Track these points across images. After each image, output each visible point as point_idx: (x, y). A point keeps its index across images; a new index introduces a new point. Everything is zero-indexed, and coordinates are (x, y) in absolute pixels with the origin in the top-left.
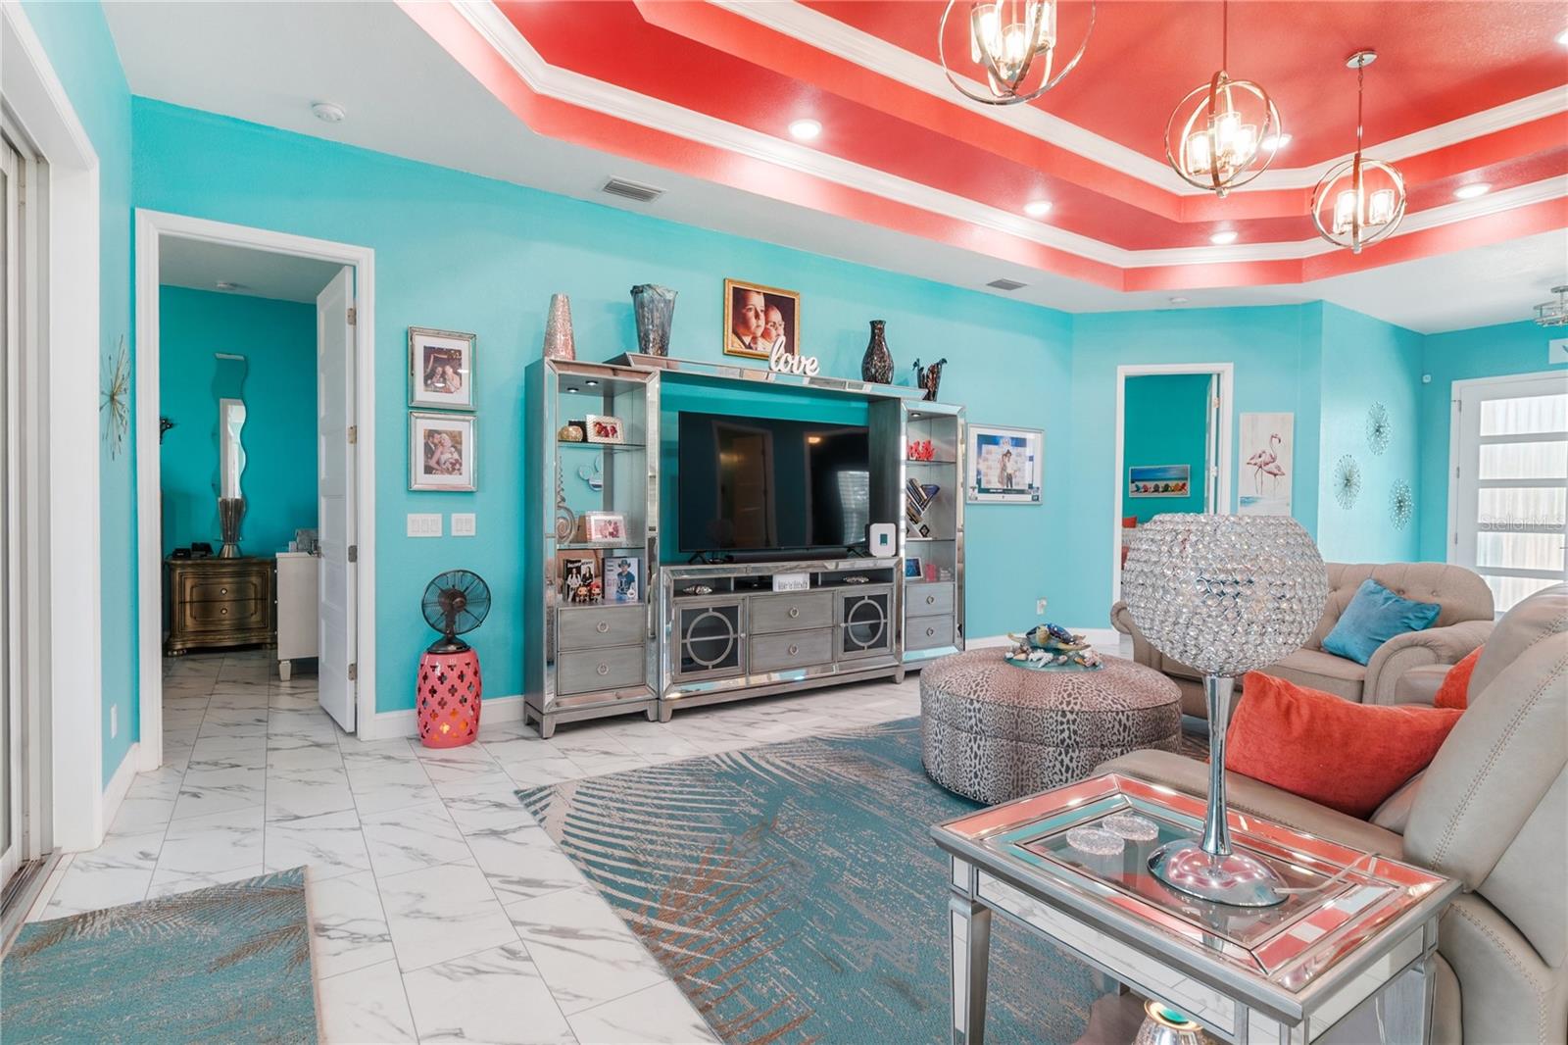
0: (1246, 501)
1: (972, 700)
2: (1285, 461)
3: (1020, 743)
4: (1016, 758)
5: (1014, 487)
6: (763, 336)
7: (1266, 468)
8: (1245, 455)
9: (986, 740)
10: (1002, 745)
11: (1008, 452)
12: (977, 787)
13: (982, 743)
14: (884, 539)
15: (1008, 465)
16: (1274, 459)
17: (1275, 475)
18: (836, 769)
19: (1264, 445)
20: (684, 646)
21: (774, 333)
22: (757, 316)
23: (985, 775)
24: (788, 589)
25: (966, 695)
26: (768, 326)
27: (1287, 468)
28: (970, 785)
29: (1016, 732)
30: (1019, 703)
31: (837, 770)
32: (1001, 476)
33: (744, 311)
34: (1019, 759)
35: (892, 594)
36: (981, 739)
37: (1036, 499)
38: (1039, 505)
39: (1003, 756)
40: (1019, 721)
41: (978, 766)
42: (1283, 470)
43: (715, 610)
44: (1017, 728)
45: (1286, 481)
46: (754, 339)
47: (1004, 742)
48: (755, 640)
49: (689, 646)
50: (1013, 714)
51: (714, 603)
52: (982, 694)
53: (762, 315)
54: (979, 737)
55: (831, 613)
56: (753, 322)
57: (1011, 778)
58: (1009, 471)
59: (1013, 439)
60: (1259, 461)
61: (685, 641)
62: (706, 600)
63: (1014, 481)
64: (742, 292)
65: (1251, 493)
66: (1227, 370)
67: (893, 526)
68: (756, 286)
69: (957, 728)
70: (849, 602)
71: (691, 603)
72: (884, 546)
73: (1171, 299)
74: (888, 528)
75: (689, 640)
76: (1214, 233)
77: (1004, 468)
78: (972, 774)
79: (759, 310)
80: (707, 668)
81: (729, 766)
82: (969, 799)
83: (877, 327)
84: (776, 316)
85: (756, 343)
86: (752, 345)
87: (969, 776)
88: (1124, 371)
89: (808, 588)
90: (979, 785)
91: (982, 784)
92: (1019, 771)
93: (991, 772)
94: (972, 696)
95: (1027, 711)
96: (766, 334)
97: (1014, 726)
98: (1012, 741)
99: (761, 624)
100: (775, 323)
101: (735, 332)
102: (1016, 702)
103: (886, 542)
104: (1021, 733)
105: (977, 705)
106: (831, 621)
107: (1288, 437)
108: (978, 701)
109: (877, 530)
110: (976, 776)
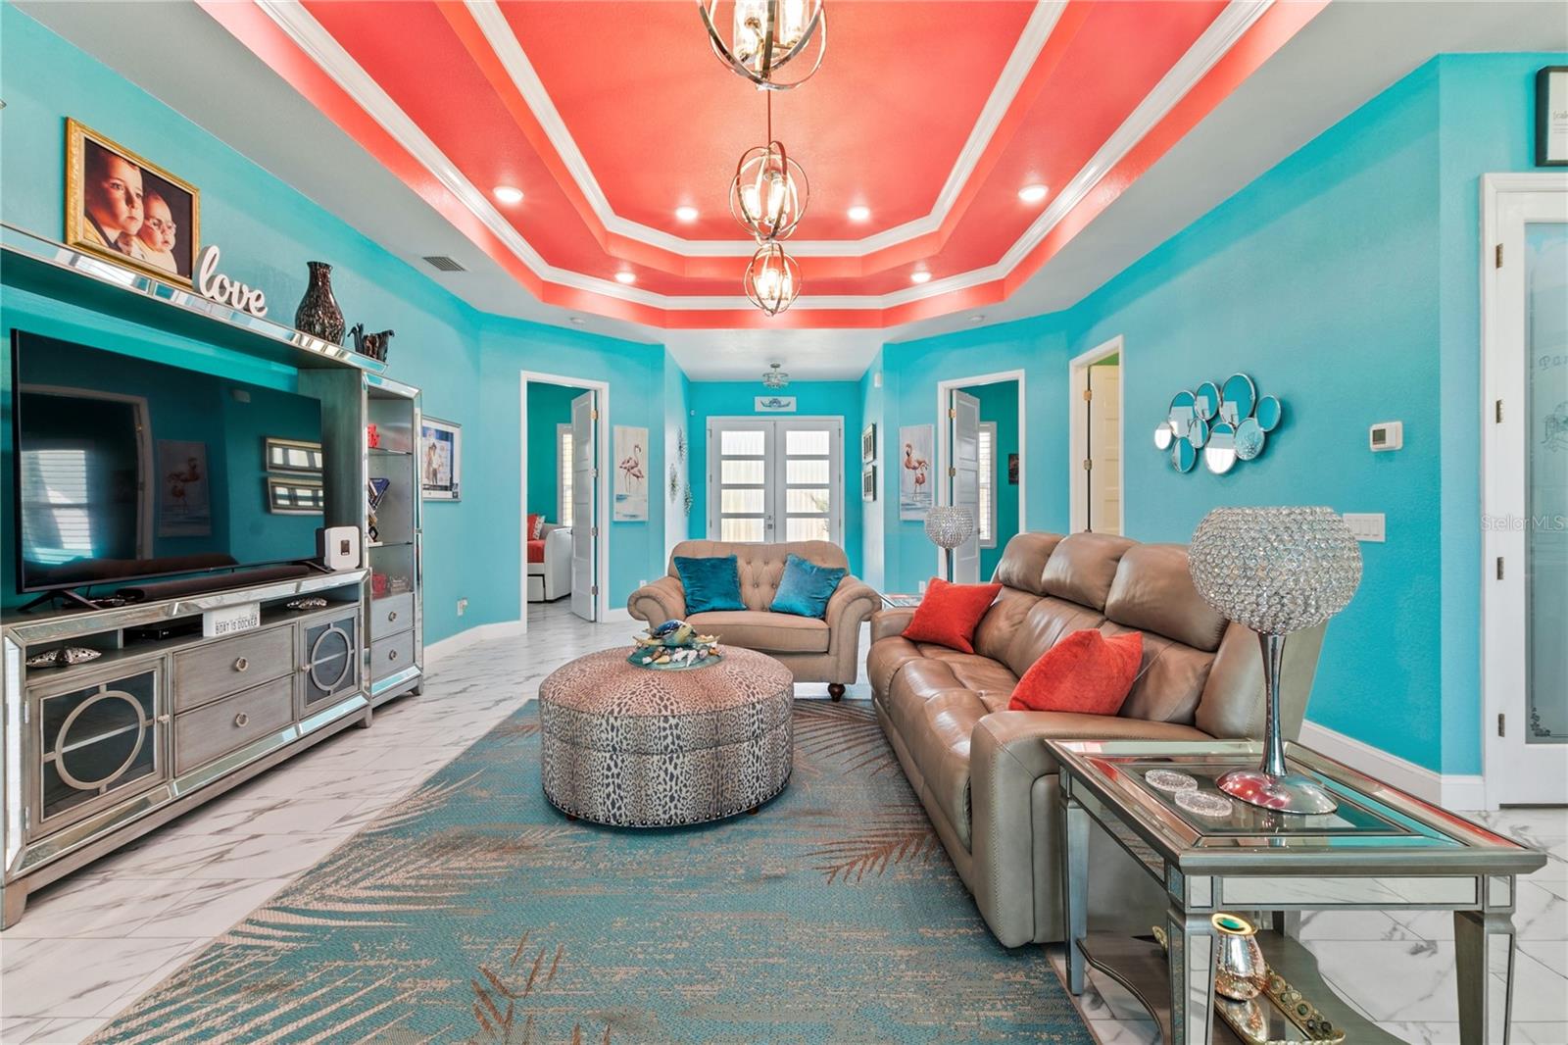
0: (620, 498)
1: (666, 717)
2: (644, 467)
3: (720, 748)
4: (716, 764)
5: (439, 483)
6: (139, 235)
7: (632, 471)
8: (618, 462)
9: (684, 756)
10: (703, 756)
11: (434, 445)
12: (673, 812)
13: (679, 762)
14: (345, 548)
15: (433, 458)
16: (637, 465)
17: (638, 477)
18: (454, 864)
19: (630, 454)
20: (50, 767)
21: (158, 236)
22: (129, 201)
23: (683, 795)
24: (230, 631)
25: (656, 713)
26: (150, 223)
27: (645, 473)
28: (665, 812)
29: (716, 738)
30: (716, 706)
31: (463, 864)
32: (428, 471)
33: (106, 185)
34: (719, 766)
35: (359, 617)
36: (678, 757)
37: (455, 496)
38: (457, 502)
39: (704, 767)
40: (719, 725)
41: (674, 788)
42: (643, 474)
43: (111, 686)
44: (717, 733)
45: (645, 481)
46: (125, 236)
47: (704, 752)
48: (183, 721)
49: (60, 766)
50: (713, 719)
51: (109, 676)
52: (674, 707)
53: (138, 203)
54: (675, 756)
55: (290, 654)
56: (123, 207)
57: (711, 787)
58: (435, 466)
59: (437, 431)
60: (627, 465)
61: (51, 756)
62: (89, 674)
63: (439, 476)
64: (103, 153)
65: (624, 493)
66: (604, 387)
67: (356, 529)
68: (127, 152)
69: (646, 754)
70: (314, 635)
71: (60, 684)
72: (346, 557)
73: (572, 319)
74: (349, 533)
75: (61, 749)
76: (616, 273)
77: (430, 463)
78: (668, 799)
79: (133, 192)
80: (97, 792)
81: (283, 939)
82: (662, 828)
83: (318, 273)
84: (162, 211)
85: (127, 244)
86: (120, 245)
87: (663, 803)
88: (527, 376)
89: (258, 624)
90: (676, 807)
91: (679, 806)
92: (720, 777)
93: (690, 789)
94: (664, 712)
95: (724, 713)
96: (145, 235)
97: (714, 732)
98: (711, 748)
99: (193, 691)
100: (160, 221)
101: (88, 215)
102: (713, 706)
103: (348, 551)
104: (721, 737)
105: (672, 721)
106: (290, 667)
107: (645, 447)
108: (674, 717)
109: (335, 536)
110: (672, 799)
